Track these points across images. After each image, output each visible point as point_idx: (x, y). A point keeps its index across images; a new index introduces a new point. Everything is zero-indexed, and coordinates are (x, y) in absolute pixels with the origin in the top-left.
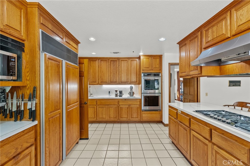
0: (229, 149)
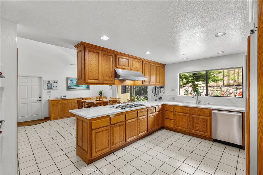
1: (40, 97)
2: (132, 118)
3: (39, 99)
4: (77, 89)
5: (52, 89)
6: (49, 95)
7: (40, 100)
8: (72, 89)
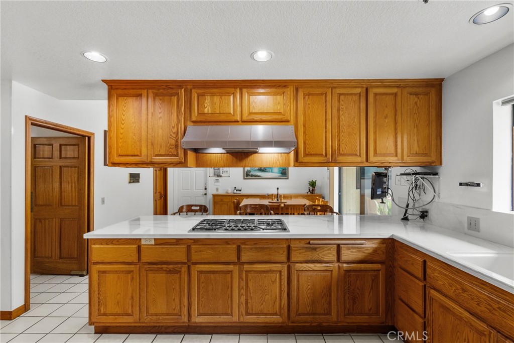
0: (266, 258)
1: (206, 189)
2: (215, 260)
3: (204, 192)
4: (262, 176)
5: (221, 176)
6: (217, 187)
7: (206, 194)
8: (252, 176)
